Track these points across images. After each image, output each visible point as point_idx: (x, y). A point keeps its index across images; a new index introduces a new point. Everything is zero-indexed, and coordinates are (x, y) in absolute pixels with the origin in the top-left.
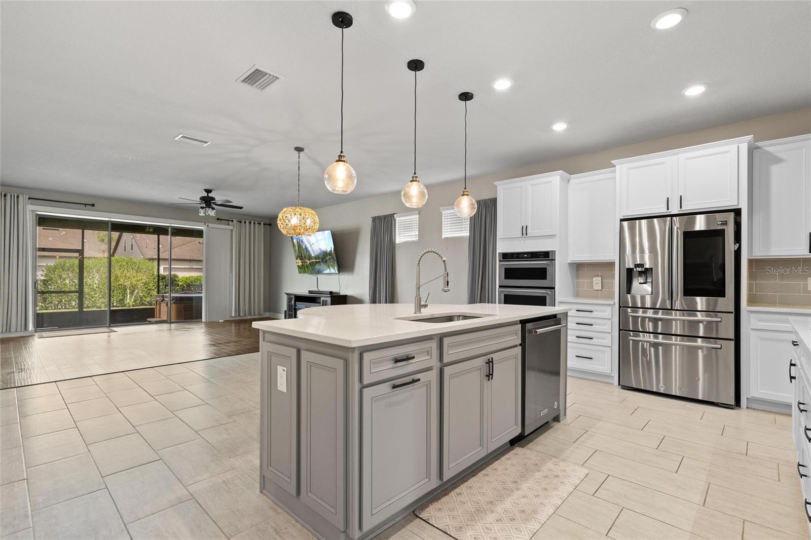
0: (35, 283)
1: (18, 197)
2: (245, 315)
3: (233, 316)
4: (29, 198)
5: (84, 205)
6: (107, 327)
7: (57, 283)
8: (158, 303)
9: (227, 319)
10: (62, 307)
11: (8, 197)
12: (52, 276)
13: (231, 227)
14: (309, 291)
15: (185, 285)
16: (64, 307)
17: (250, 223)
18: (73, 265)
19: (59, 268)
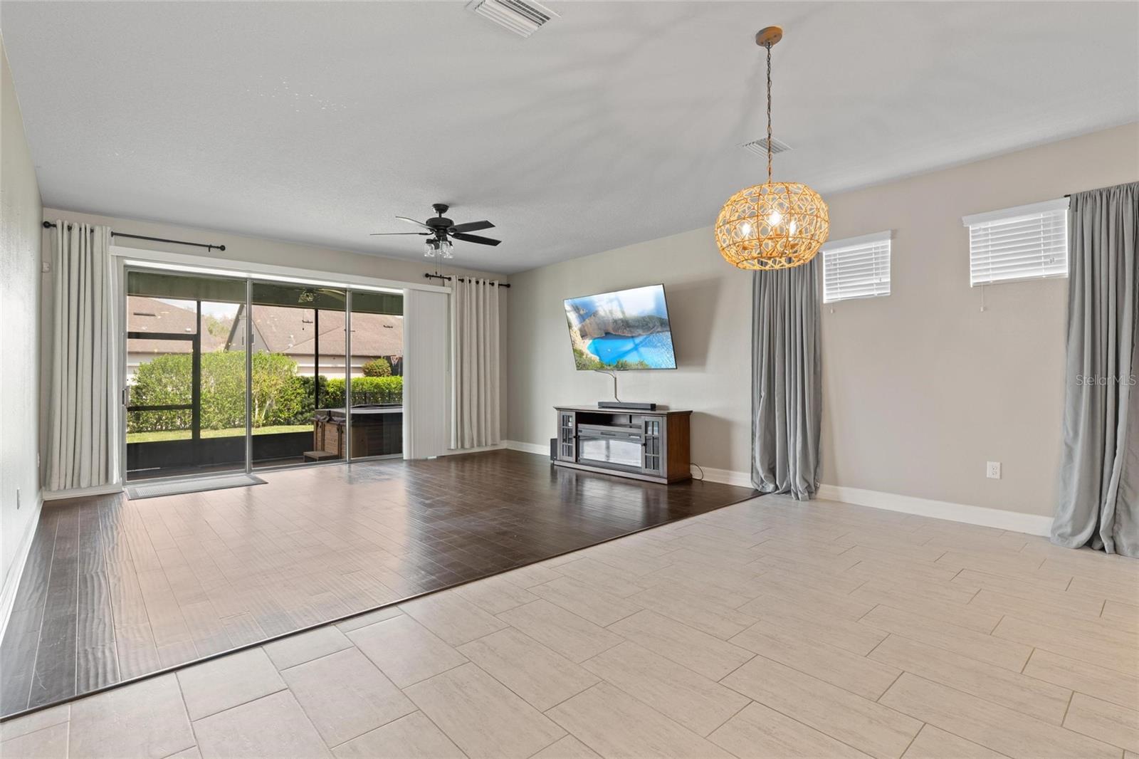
0: (123, 394)
1: (92, 231)
2: (472, 446)
3: (453, 447)
4: (113, 234)
5: (208, 248)
6: (246, 471)
7: (154, 391)
8: (320, 424)
9: (443, 455)
10: (162, 427)
11: (75, 231)
12: (148, 381)
13: (448, 290)
14: (600, 403)
15: (338, 393)
16: (164, 428)
17: (477, 282)
18: (178, 363)
19: (158, 369)
